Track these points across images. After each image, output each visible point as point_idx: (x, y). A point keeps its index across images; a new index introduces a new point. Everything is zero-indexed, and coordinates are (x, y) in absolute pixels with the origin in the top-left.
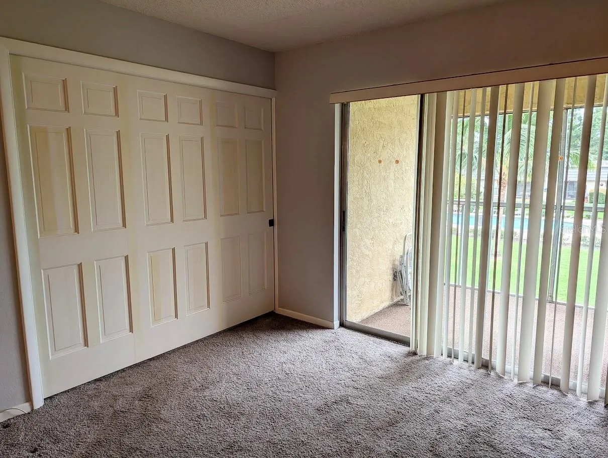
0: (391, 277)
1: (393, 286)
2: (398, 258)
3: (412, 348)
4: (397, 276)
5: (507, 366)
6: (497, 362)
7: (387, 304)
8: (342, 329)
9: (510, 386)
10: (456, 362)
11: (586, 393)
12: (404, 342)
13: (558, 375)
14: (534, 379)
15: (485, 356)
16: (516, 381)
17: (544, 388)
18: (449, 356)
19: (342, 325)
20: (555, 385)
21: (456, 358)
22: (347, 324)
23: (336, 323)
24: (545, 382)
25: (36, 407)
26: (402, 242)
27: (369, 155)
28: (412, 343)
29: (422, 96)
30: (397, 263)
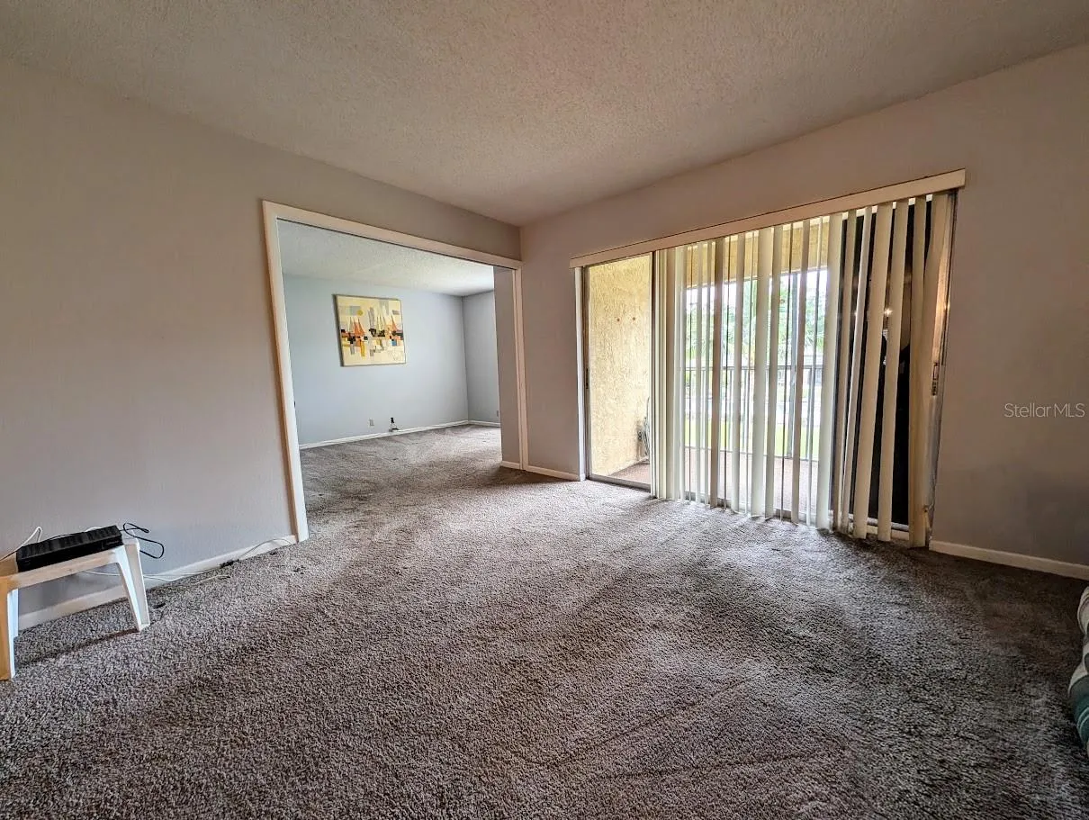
0: (636, 438)
1: (638, 445)
2: (642, 419)
3: (652, 493)
4: (641, 437)
5: (740, 503)
6: (731, 499)
7: (632, 462)
8: (588, 481)
9: (744, 519)
10: (692, 503)
11: (816, 523)
12: (646, 489)
13: (788, 508)
14: (766, 514)
15: (721, 496)
16: (749, 515)
17: (777, 521)
18: (687, 499)
19: (588, 478)
20: (786, 517)
21: (693, 499)
22: (593, 477)
23: (582, 476)
24: (777, 516)
25: (301, 540)
26: (645, 404)
27: (610, 319)
28: (653, 489)
29: (654, 253)
30: (641, 424)
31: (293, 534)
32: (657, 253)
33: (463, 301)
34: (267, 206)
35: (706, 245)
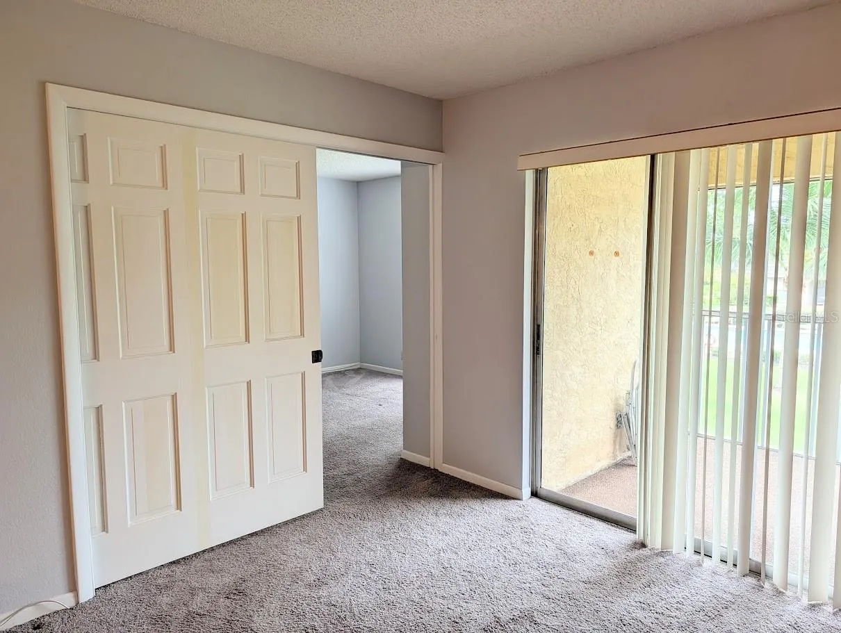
0: (613, 423)
1: (616, 437)
2: (623, 394)
3: (639, 535)
4: (621, 421)
5: (790, 574)
6: (774, 566)
7: (606, 462)
8: (535, 500)
9: (795, 609)
10: (707, 563)
12: (627, 525)
14: (835, 599)
15: (755, 556)
16: (805, 601)
18: (698, 552)
19: (535, 494)
21: (708, 555)
22: (543, 493)
23: (526, 491)
25: (83, 599)
26: (630, 370)
27: (578, 243)
28: (640, 529)
29: (653, 157)
30: (622, 402)
31: (71, 591)
32: (659, 158)
33: (358, 187)
34: (52, 89)
35: (741, 149)
